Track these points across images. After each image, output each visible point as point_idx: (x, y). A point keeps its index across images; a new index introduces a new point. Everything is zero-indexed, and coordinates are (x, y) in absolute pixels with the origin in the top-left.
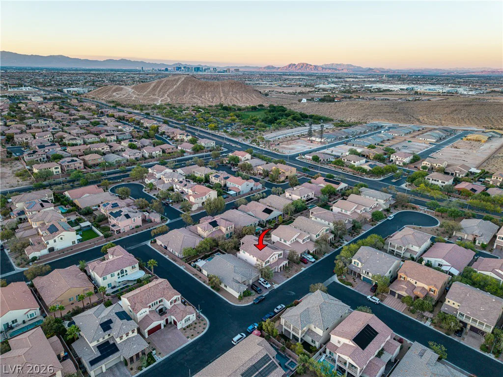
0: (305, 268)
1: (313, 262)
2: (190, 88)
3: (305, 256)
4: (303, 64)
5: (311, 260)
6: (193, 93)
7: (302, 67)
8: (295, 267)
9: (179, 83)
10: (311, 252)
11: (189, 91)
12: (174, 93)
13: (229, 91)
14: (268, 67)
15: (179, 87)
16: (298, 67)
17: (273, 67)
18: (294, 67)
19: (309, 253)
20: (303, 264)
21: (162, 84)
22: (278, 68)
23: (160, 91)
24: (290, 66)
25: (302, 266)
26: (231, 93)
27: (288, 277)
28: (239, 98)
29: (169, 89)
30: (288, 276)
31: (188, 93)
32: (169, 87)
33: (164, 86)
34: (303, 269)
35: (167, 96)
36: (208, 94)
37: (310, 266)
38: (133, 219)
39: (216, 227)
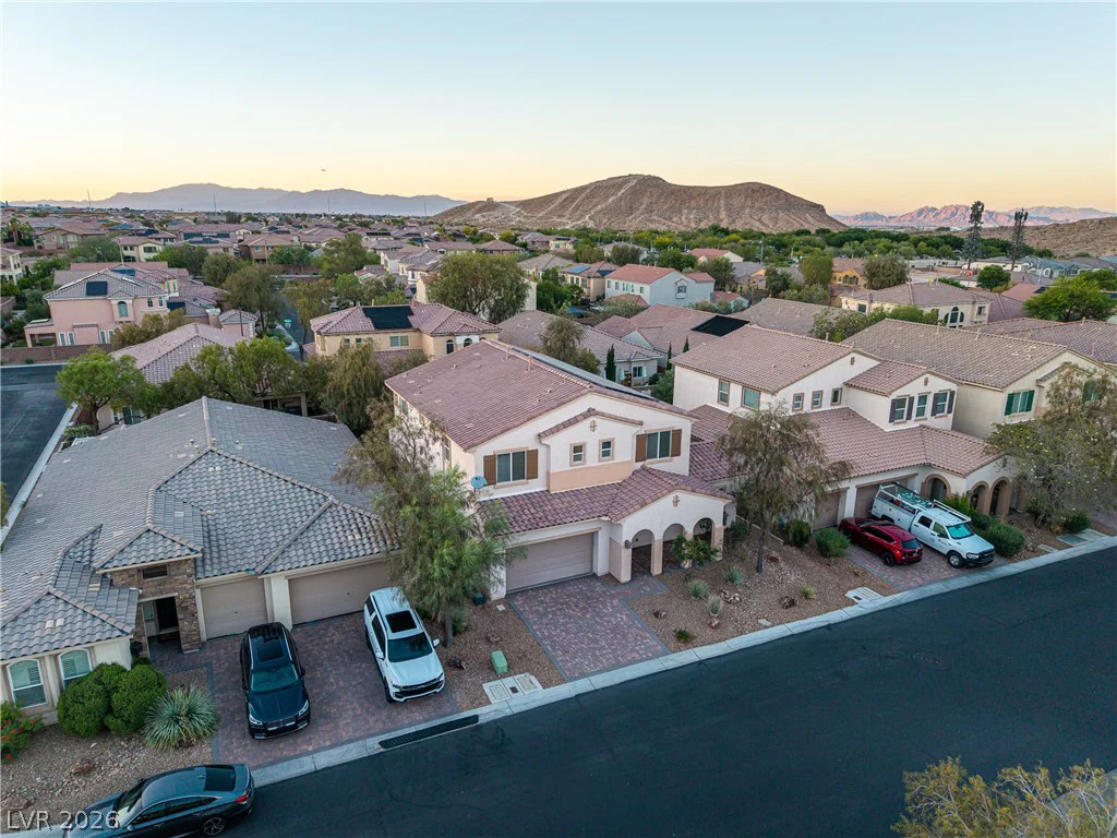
0: (884, 590)
1: (967, 564)
2: (646, 201)
3: (894, 513)
4: (957, 208)
5: (950, 544)
6: (652, 211)
7: (953, 214)
8: (793, 572)
9: (623, 191)
10: (959, 486)
11: (643, 207)
12: (604, 212)
13: (743, 207)
14: (865, 216)
15: (620, 200)
16: (943, 216)
17: (877, 216)
18: (931, 215)
19: (935, 490)
20: (874, 567)
21: (583, 195)
22: (890, 218)
23: (577, 208)
24: (920, 212)
25: (860, 578)
26: (747, 211)
27: (684, 638)
28: (766, 222)
29: (597, 204)
30: (691, 627)
31: (640, 211)
32: (597, 200)
33: (587, 198)
34: (867, 601)
35: (590, 218)
36: (690, 213)
37: (936, 588)
38: (115, 302)
39: (396, 335)
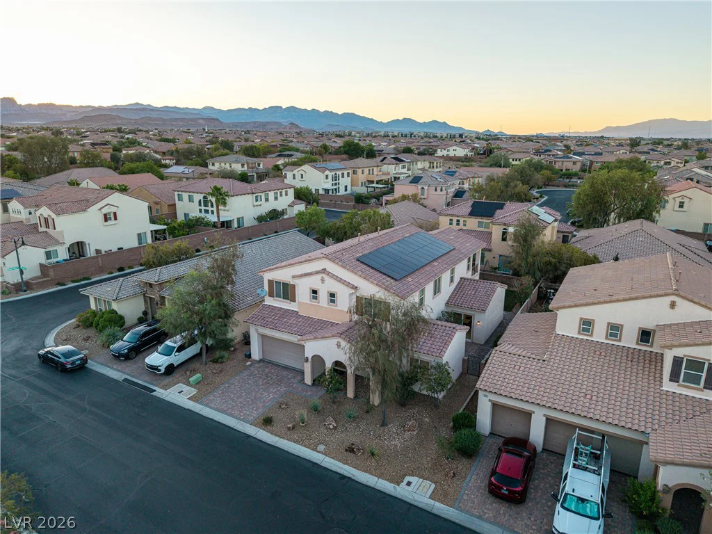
38: (420, 187)
39: (483, 221)
